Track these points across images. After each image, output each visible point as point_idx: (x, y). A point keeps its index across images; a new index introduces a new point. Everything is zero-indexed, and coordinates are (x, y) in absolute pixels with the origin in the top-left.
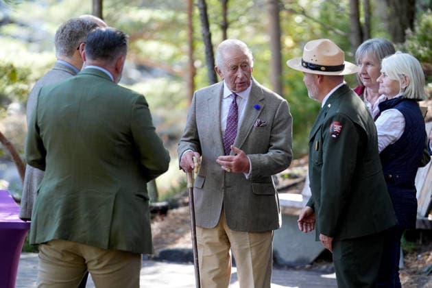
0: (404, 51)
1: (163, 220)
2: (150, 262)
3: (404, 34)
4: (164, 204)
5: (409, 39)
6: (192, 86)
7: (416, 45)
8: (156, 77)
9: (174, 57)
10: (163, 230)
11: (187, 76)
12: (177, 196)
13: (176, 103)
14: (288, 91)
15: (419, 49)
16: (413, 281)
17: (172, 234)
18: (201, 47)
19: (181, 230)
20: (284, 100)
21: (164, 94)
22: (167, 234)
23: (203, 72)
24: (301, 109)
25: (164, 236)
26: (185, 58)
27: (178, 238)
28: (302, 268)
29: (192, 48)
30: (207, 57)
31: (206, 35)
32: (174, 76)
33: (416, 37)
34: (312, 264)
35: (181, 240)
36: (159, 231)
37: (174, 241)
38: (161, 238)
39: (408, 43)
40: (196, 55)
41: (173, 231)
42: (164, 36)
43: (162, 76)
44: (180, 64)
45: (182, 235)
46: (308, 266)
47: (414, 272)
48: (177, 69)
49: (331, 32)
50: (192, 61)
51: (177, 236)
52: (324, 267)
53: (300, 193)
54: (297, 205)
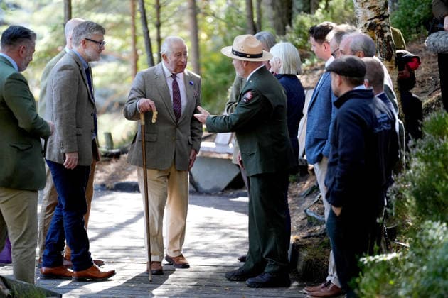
0: (285, 40)
1: (117, 162)
2: (108, 191)
3: (285, 29)
4: (117, 150)
5: (289, 32)
6: (136, 68)
7: (294, 37)
8: (109, 62)
9: (122, 47)
10: (117, 169)
11: (132, 61)
12: (126, 145)
13: (124, 80)
14: (203, 70)
15: (295, 39)
16: (293, 202)
17: (123, 172)
18: (142, 40)
19: (130, 169)
20: (199, 76)
21: (115, 74)
22: (120, 172)
23: (143, 58)
24: (213, 83)
25: (118, 173)
26: (130, 48)
27: (128, 175)
28: (216, 194)
29: (135, 41)
30: (146, 47)
31: (146, 31)
32: (122, 61)
33: (293, 31)
34: (223, 191)
35: (130, 176)
36: (114, 170)
37: (125, 176)
38: (115, 174)
39: (288, 35)
40: (138, 46)
41: (124, 170)
42: (115, 32)
43: (114, 61)
44: (127, 52)
45: (131, 172)
46: (220, 193)
47: (295, 196)
48: (125, 56)
49: (233, 29)
50: (135, 50)
51: (127, 173)
52: (231, 193)
53: (213, 141)
54: (212, 150)
